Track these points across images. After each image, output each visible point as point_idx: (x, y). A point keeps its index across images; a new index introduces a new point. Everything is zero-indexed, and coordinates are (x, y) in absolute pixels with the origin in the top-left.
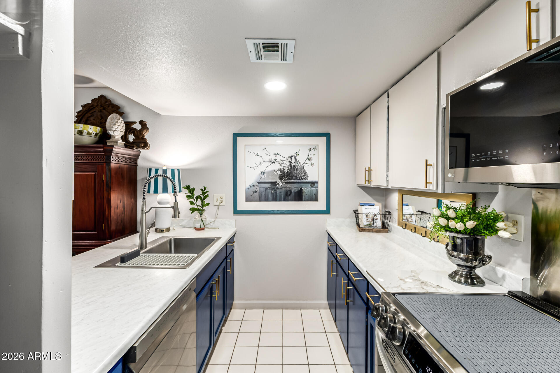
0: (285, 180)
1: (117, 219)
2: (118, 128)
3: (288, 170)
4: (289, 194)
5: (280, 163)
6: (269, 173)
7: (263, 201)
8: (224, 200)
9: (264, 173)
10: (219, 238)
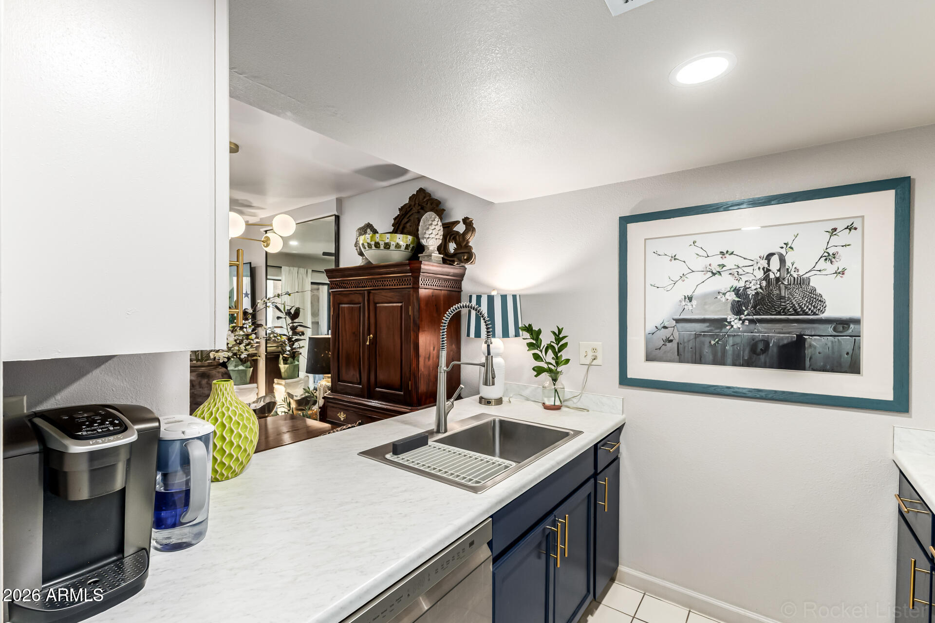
0: (748, 315)
1: (429, 375)
2: (432, 233)
3: (760, 290)
4: (761, 349)
5: (736, 274)
6: (705, 297)
7: (688, 362)
8: (599, 355)
9: (690, 299)
10: (578, 433)
